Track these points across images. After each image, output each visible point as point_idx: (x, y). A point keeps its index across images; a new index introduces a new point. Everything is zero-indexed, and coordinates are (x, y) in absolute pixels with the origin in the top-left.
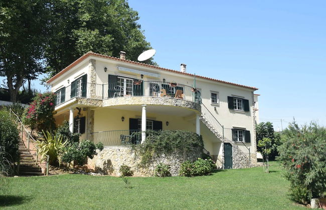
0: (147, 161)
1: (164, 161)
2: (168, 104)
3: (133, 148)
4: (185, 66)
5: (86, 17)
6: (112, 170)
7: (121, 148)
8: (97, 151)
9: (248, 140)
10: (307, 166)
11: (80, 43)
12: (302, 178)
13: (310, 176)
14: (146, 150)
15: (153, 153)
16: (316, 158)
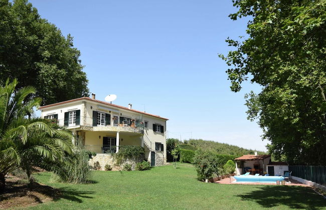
0: (119, 163)
1: (128, 162)
2: (131, 131)
3: (112, 155)
4: (131, 105)
5: (47, 53)
6: (100, 168)
7: (105, 155)
8: (93, 156)
9: (162, 150)
10: (205, 166)
11: (42, 73)
12: (203, 171)
13: (206, 170)
14: (119, 156)
15: (123, 158)
16: (209, 163)
